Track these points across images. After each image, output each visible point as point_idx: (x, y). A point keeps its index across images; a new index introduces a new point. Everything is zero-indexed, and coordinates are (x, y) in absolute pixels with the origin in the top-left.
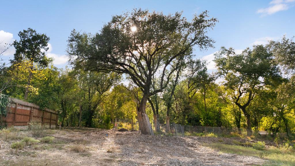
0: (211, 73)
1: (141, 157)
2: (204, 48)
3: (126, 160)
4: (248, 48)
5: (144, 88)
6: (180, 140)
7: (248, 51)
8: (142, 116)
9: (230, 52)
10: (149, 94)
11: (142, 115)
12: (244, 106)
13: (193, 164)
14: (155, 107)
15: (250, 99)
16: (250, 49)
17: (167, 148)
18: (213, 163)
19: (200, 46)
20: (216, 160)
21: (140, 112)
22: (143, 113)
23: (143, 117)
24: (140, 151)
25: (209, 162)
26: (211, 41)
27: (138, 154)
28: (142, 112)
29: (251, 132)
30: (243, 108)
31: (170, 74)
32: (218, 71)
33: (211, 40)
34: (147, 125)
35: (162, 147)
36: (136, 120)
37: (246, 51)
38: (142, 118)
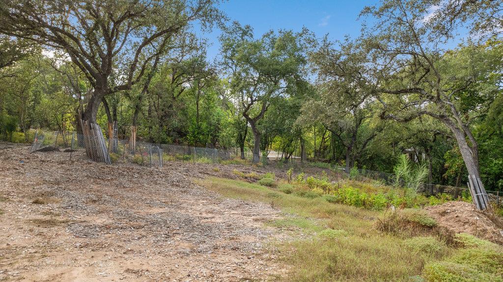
0: (212, 62)
1: (100, 212)
2: (208, 28)
3: (75, 219)
4: (272, 32)
5: (95, 78)
6: (158, 174)
7: (271, 36)
8: (91, 129)
9: (245, 33)
10: (104, 91)
11: (90, 126)
12: (254, 119)
13: (186, 223)
14: (111, 109)
15: (264, 109)
16: (274, 33)
17: (139, 190)
18: (213, 220)
19: (203, 22)
20: (217, 213)
21: (86, 122)
22: (91, 124)
23: (93, 130)
24: (94, 199)
25: (207, 218)
26: (223, 17)
27: (93, 206)
28: (91, 122)
29: (259, 157)
30: (252, 121)
31: (147, 61)
32: (223, 61)
33: (223, 15)
34: (98, 144)
35: (132, 189)
36: (72, 127)
37: (267, 35)
38: (91, 133)
